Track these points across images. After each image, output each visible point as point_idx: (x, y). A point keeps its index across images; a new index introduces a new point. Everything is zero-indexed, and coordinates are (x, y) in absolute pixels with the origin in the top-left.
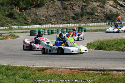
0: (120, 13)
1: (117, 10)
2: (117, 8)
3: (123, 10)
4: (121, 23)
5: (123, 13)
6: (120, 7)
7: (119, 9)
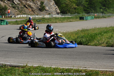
0: (7, 7)
1: (5, 4)
2: (5, 2)
3: (10, 5)
4: (11, 17)
5: (10, 7)
6: (7, 1)
7: (6, 3)
